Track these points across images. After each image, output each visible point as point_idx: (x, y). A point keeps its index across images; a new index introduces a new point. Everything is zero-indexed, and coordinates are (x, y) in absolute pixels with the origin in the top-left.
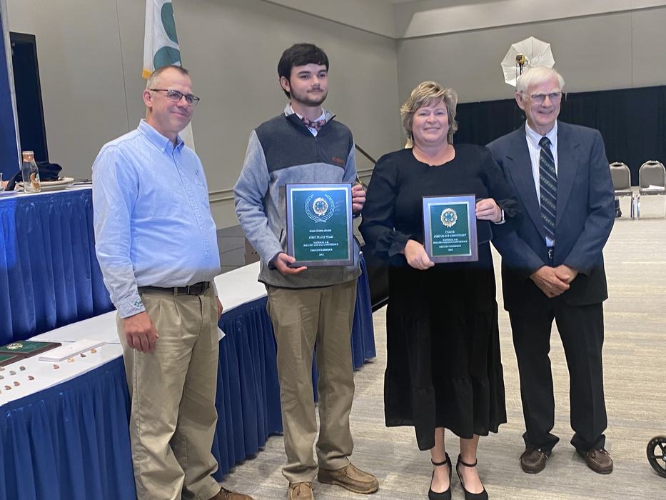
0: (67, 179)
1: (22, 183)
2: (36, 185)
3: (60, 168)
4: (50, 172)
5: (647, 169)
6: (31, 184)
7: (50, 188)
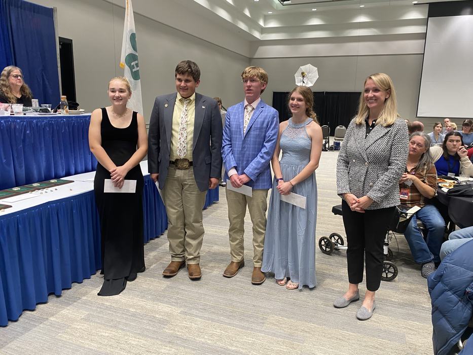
0: (81, 110)
1: (60, 110)
2: (67, 111)
3: (78, 105)
4: (73, 105)
5: (339, 129)
6: (65, 111)
7: (73, 113)
